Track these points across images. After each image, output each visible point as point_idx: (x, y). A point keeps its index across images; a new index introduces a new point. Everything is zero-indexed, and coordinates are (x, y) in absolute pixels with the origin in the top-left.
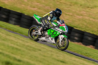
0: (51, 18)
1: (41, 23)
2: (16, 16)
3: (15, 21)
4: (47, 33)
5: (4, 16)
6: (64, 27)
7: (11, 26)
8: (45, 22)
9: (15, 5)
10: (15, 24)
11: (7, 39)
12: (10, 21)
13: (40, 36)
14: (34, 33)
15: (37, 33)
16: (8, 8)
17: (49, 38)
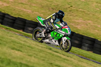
0: (54, 20)
1: (45, 25)
2: (89, 42)
3: (88, 47)
4: (50, 35)
5: (77, 42)
6: (67, 29)
7: (84, 52)
8: (48, 24)
9: (89, 31)
10: (88, 50)
11: (79, 65)
12: (83, 47)
13: (44, 38)
14: (38, 35)
15: (41, 35)
16: (81, 34)
17: (53, 40)
